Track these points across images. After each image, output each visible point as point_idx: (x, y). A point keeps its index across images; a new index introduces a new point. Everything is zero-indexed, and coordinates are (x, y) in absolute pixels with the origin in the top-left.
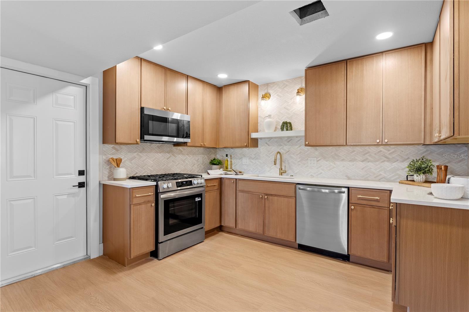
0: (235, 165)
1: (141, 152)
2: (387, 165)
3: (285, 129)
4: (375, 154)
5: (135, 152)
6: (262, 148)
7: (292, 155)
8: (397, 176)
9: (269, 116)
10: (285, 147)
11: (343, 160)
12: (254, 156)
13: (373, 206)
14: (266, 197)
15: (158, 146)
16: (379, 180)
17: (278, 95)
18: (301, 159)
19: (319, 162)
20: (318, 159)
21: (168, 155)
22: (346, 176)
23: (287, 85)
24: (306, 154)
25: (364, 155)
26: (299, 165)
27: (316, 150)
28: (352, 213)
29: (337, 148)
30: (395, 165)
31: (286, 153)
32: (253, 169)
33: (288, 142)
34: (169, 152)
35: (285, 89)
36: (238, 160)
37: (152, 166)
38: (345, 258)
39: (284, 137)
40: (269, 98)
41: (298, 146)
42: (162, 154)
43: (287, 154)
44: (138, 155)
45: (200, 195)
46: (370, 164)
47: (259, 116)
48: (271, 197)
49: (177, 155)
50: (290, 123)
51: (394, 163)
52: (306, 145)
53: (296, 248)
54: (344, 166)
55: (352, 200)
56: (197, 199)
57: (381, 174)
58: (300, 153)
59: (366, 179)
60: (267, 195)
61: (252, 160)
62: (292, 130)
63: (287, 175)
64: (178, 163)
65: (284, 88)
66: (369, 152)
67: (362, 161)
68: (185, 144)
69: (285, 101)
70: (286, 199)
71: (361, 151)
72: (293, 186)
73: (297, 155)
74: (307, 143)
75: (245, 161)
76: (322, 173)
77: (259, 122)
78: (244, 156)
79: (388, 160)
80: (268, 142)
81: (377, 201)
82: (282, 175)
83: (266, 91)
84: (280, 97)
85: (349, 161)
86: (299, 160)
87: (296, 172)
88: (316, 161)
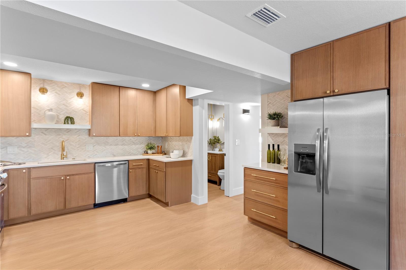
2: (134, 147)
4: (128, 141)
6: (35, 137)
7: (71, 143)
8: (138, 152)
10: (64, 137)
11: (111, 145)
12: (26, 145)
13: (140, 168)
14: (68, 177)
16: (130, 155)
17: (56, 93)
18: (79, 145)
19: (95, 147)
20: (94, 145)
22: (113, 155)
23: (66, 86)
24: (84, 141)
25: (123, 141)
26: (78, 150)
27: (92, 138)
28: (130, 174)
29: (107, 137)
30: (137, 146)
33: (67, 133)
41: (77, 136)
43: (66, 142)
46: (126, 147)
48: (72, 177)
50: (72, 118)
51: (137, 145)
53: (92, 209)
54: (111, 149)
55: (131, 167)
57: (131, 152)
58: (79, 141)
59: (124, 155)
61: (23, 149)
62: (74, 124)
63: (68, 159)
65: (63, 88)
66: (125, 140)
67: (122, 145)
69: (64, 99)
70: (86, 175)
71: (121, 139)
72: (93, 165)
73: (76, 142)
74: (94, 134)
76: (96, 154)
78: (10, 145)
79: (135, 144)
80: (44, 132)
81: (141, 165)
82: (63, 159)
84: (59, 94)
85: (115, 145)
86: (78, 146)
87: (75, 156)
88: (92, 147)
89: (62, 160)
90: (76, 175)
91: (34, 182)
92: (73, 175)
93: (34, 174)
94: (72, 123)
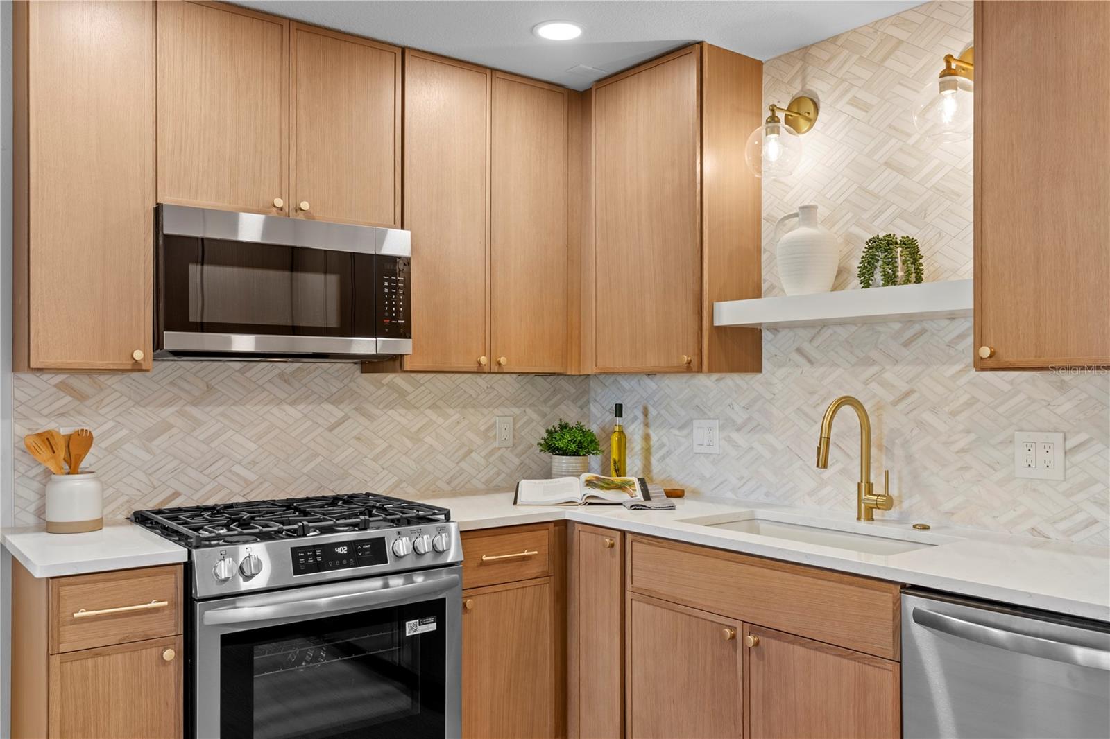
0: (663, 458)
1: (195, 403)
3: (878, 276)
5: (168, 403)
6: (775, 375)
7: (928, 417)
9: (807, 212)
10: (889, 374)
14: (751, 640)
15: (281, 375)
17: (854, 102)
18: (973, 436)
19: (1078, 457)
20: (1071, 443)
21: (333, 412)
23: (900, 42)
24: (1001, 410)
26: (967, 468)
27: (1062, 387)
31: (895, 403)
32: (742, 478)
33: (906, 344)
34: (336, 400)
35: (890, 63)
36: (675, 432)
37: (254, 463)
39: (884, 320)
40: (811, 122)
41: (962, 366)
42: (300, 407)
43: (901, 406)
44: (181, 413)
45: (433, 608)
47: (764, 215)
48: (775, 644)
49: (377, 412)
50: (910, 246)
52: (981, 365)
56: (414, 628)
58: (972, 402)
60: (755, 628)
61: (735, 436)
62: (919, 280)
63: (901, 521)
64: (384, 445)
65: (884, 59)
68: (390, 362)
69: (890, 126)
70: (849, 666)
73: (953, 414)
74: (985, 352)
75: (704, 434)
77: (763, 245)
78: (702, 414)
80: (807, 347)
82: (870, 519)
83: (796, 90)
84: (866, 108)
86: (962, 444)
87: (947, 506)
88: (1060, 455)
89: (864, 526)
90: (790, 642)
91: (639, 611)
92: (779, 634)
93: (638, 569)
94: (890, 280)
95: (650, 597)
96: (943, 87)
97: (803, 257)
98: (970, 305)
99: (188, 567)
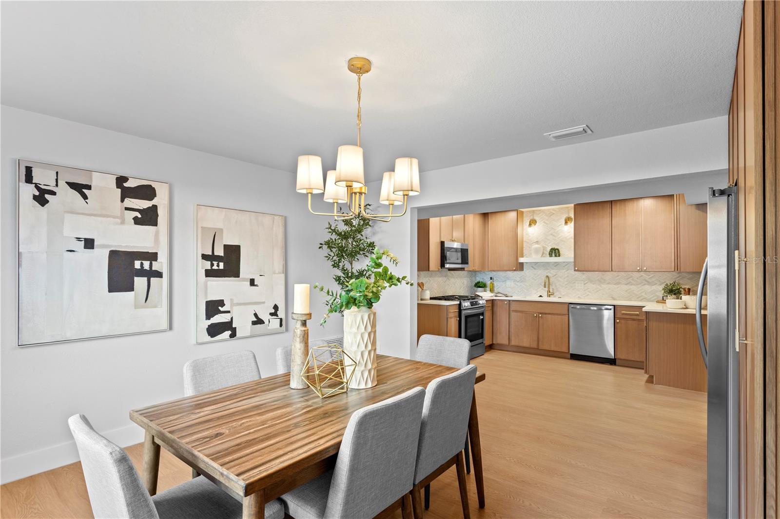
0: (498, 288)
1: (430, 277)
2: (647, 288)
3: (553, 255)
4: (637, 278)
6: (526, 271)
7: (560, 279)
8: (656, 297)
9: (537, 242)
10: (552, 271)
11: (609, 283)
12: (519, 279)
13: (634, 320)
14: (540, 315)
16: (641, 300)
17: (544, 222)
18: (568, 282)
19: (586, 285)
20: (585, 282)
21: (445, 279)
22: (612, 297)
23: (554, 214)
24: (573, 277)
25: (628, 279)
26: (567, 287)
27: (584, 274)
28: (617, 326)
29: (603, 273)
30: (654, 287)
31: (553, 277)
32: (519, 291)
33: (555, 266)
35: (551, 217)
36: (502, 283)
38: (612, 362)
39: (551, 262)
40: (535, 224)
41: (566, 270)
43: (554, 277)
45: (482, 314)
46: (633, 287)
47: (524, 240)
48: (545, 315)
50: (558, 250)
51: (654, 286)
52: (575, 270)
53: (568, 359)
54: (609, 289)
55: (618, 316)
56: (481, 317)
57: (642, 296)
58: (568, 276)
59: (630, 300)
60: (541, 313)
61: (517, 283)
62: (559, 256)
63: (555, 297)
66: (632, 277)
67: (626, 284)
68: (463, 269)
69: (552, 228)
70: (559, 317)
71: (625, 275)
72: (566, 306)
73: (565, 278)
74: (576, 269)
75: (509, 283)
76: (588, 295)
77: (524, 246)
78: (508, 279)
79: (649, 283)
80: (533, 266)
81: (637, 315)
82: (550, 296)
83: (532, 218)
84: (547, 224)
85: (615, 284)
86: (566, 283)
87: (563, 294)
88: (583, 284)
90: (550, 314)
91: (513, 314)
92: (546, 314)
93: (513, 307)
94: (556, 256)
95: (516, 311)
96: (565, 225)
97: (537, 251)
98: (572, 260)
99: (460, 305)
